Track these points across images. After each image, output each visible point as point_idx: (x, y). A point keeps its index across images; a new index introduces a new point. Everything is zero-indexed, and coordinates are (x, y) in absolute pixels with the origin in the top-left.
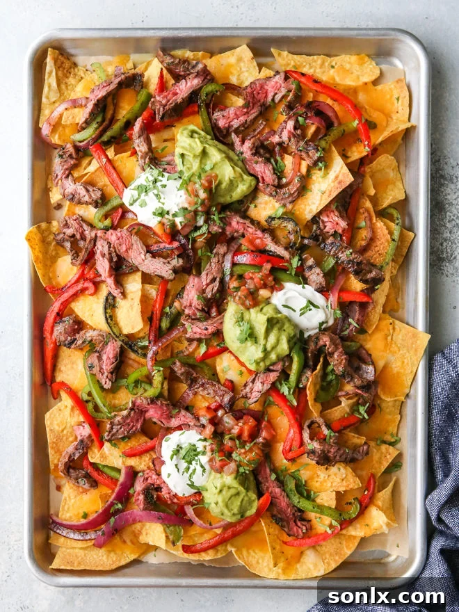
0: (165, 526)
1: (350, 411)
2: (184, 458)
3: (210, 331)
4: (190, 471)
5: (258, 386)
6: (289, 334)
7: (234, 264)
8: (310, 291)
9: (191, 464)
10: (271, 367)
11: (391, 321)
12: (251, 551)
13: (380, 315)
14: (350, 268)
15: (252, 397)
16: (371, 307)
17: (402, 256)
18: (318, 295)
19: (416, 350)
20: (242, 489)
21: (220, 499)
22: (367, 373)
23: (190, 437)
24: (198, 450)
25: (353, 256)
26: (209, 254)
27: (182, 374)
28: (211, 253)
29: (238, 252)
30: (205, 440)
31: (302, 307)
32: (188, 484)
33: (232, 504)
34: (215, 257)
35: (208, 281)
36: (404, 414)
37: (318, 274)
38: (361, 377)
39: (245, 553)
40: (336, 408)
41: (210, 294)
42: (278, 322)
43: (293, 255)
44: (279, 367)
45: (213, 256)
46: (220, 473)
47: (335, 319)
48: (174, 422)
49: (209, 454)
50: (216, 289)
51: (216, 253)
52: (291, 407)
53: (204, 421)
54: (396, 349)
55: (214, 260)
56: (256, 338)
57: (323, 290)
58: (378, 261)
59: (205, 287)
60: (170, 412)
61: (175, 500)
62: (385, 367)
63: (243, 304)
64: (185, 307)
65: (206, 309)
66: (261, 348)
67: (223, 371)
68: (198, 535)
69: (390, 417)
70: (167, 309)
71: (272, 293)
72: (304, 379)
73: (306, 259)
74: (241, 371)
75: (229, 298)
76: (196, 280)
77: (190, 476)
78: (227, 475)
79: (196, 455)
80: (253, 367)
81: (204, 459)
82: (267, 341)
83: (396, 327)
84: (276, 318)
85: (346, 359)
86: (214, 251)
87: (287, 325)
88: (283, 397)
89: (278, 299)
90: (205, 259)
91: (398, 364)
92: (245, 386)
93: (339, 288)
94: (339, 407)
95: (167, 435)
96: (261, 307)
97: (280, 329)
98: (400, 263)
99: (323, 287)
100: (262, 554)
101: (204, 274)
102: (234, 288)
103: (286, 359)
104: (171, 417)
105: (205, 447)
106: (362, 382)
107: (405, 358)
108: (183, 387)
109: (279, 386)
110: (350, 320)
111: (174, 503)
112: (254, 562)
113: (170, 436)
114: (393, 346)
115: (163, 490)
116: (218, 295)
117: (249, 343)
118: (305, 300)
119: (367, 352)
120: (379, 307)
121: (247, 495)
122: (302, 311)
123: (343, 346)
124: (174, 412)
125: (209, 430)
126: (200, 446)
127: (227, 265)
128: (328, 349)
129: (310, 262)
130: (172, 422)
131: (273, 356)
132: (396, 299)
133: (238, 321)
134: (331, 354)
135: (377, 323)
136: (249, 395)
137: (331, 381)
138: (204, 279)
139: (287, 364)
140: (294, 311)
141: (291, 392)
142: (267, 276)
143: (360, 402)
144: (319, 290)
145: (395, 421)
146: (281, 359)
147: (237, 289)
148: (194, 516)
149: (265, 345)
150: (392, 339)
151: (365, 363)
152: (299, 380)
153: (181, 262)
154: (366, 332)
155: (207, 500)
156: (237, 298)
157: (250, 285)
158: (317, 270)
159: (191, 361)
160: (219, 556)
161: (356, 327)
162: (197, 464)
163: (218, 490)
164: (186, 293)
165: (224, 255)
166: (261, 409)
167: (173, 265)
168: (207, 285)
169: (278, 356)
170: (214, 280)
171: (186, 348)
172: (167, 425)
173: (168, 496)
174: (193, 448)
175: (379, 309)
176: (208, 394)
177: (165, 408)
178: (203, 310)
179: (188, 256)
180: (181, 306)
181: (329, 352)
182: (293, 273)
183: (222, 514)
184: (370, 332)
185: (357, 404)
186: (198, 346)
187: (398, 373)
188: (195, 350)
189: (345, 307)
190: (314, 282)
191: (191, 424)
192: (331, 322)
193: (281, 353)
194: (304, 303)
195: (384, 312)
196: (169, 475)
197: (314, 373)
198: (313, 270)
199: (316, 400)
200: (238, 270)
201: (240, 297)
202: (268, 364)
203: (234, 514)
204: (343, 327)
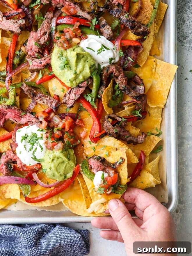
0: (20, 186)
1: (130, 113)
2: (29, 142)
3: (43, 64)
4: (34, 149)
5: (73, 96)
6: (90, 64)
7: (57, 25)
8: (103, 39)
9: (34, 145)
10: (80, 85)
11: (155, 60)
12: (73, 201)
13: (148, 56)
14: (128, 25)
15: (69, 103)
16: (141, 50)
17: (161, 20)
18: (108, 42)
19: (169, 76)
20: (66, 159)
21: (52, 165)
22: (140, 90)
23: (33, 129)
24: (38, 137)
25: (129, 17)
26: (42, 18)
27: (27, 91)
28: (44, 17)
29: (60, 17)
30: (42, 130)
31: (98, 49)
32: (32, 158)
33: (60, 168)
34: (45, 19)
35: (41, 34)
36: (163, 117)
37: (108, 29)
38: (136, 92)
39: (69, 202)
40: (122, 112)
41: (43, 42)
42: (83, 57)
43: (93, 18)
44: (85, 84)
45: (44, 19)
46: (52, 150)
47: (120, 58)
48: (23, 121)
49: (45, 139)
50: (46, 39)
51: (46, 18)
52: (94, 110)
53: (41, 119)
54: (158, 76)
55: (45, 22)
56: (70, 67)
57: (111, 39)
58: (146, 22)
59: (39, 37)
60: (20, 114)
61: (25, 169)
62: (151, 88)
63: (63, 46)
64: (28, 51)
65: (41, 51)
66: (73, 72)
67: (53, 90)
68: (41, 190)
69: (155, 119)
70: (17, 52)
71: (81, 40)
72: (100, 91)
73: (101, 21)
74: (63, 89)
75: (54, 44)
76: (34, 33)
77: (33, 152)
78: (56, 151)
79: (37, 140)
80: (69, 85)
81: (42, 142)
82: (77, 68)
83: (158, 63)
84: (83, 54)
85: (125, 80)
86: (45, 16)
87: (89, 59)
88: (88, 103)
89: (84, 44)
90: (40, 21)
91: (159, 86)
92: (65, 96)
93: (121, 38)
94: (123, 111)
95: (19, 128)
96: (73, 48)
97: (85, 61)
98: (160, 25)
99: (111, 37)
100: (80, 203)
101: (39, 29)
102: (57, 37)
103: (89, 80)
104: (21, 117)
105: (42, 135)
106: (136, 94)
107: (163, 82)
108: (29, 101)
109: (86, 97)
110: (129, 58)
111: (24, 170)
112: (75, 207)
113: (21, 129)
114: (156, 74)
115: (17, 162)
116: (48, 43)
117: (66, 70)
118: (100, 44)
119: (140, 78)
120: (147, 51)
121: (69, 163)
122: (99, 51)
123: (124, 73)
124: (23, 114)
125: (45, 124)
126: (39, 134)
127: (53, 25)
128: (115, 74)
129: (104, 22)
130: (22, 121)
131: (81, 77)
132: (158, 48)
133: (59, 57)
134: (117, 77)
135: (146, 61)
136: (67, 102)
137: (118, 95)
138: (39, 33)
139: (90, 83)
140: (94, 51)
141: (94, 101)
142: (77, 30)
143: (136, 108)
144: (109, 39)
145: (158, 121)
146: (86, 79)
147: (59, 38)
148: (38, 179)
149: (76, 71)
150: (155, 71)
151: (139, 84)
152: (97, 93)
153: (24, 21)
154: (140, 66)
155: (44, 167)
156: (59, 43)
157: (67, 36)
158: (108, 27)
159: (33, 84)
160: (54, 204)
161: (132, 62)
162: (37, 145)
163: (51, 159)
164: (28, 42)
165: (51, 19)
166: (76, 112)
167: (19, 24)
168: (41, 36)
169: (84, 77)
170: (45, 33)
171: (30, 76)
172: (19, 122)
173: (20, 165)
174: (35, 135)
175: (147, 53)
176: (43, 103)
177: (17, 112)
178: (39, 52)
179: (29, 19)
180: (26, 50)
181: (115, 76)
182: (93, 29)
183: (54, 176)
184: (141, 66)
185: (135, 109)
186: (38, 76)
187: (159, 91)
188: (36, 78)
189: (125, 49)
190: (106, 34)
191: (33, 121)
192: (117, 59)
193: (85, 75)
194: (100, 47)
195: (150, 55)
196: (20, 152)
197: (107, 88)
198: (105, 27)
199: (108, 106)
200: (60, 28)
201: (60, 42)
202: (78, 82)
203: (61, 175)
204: (124, 62)
